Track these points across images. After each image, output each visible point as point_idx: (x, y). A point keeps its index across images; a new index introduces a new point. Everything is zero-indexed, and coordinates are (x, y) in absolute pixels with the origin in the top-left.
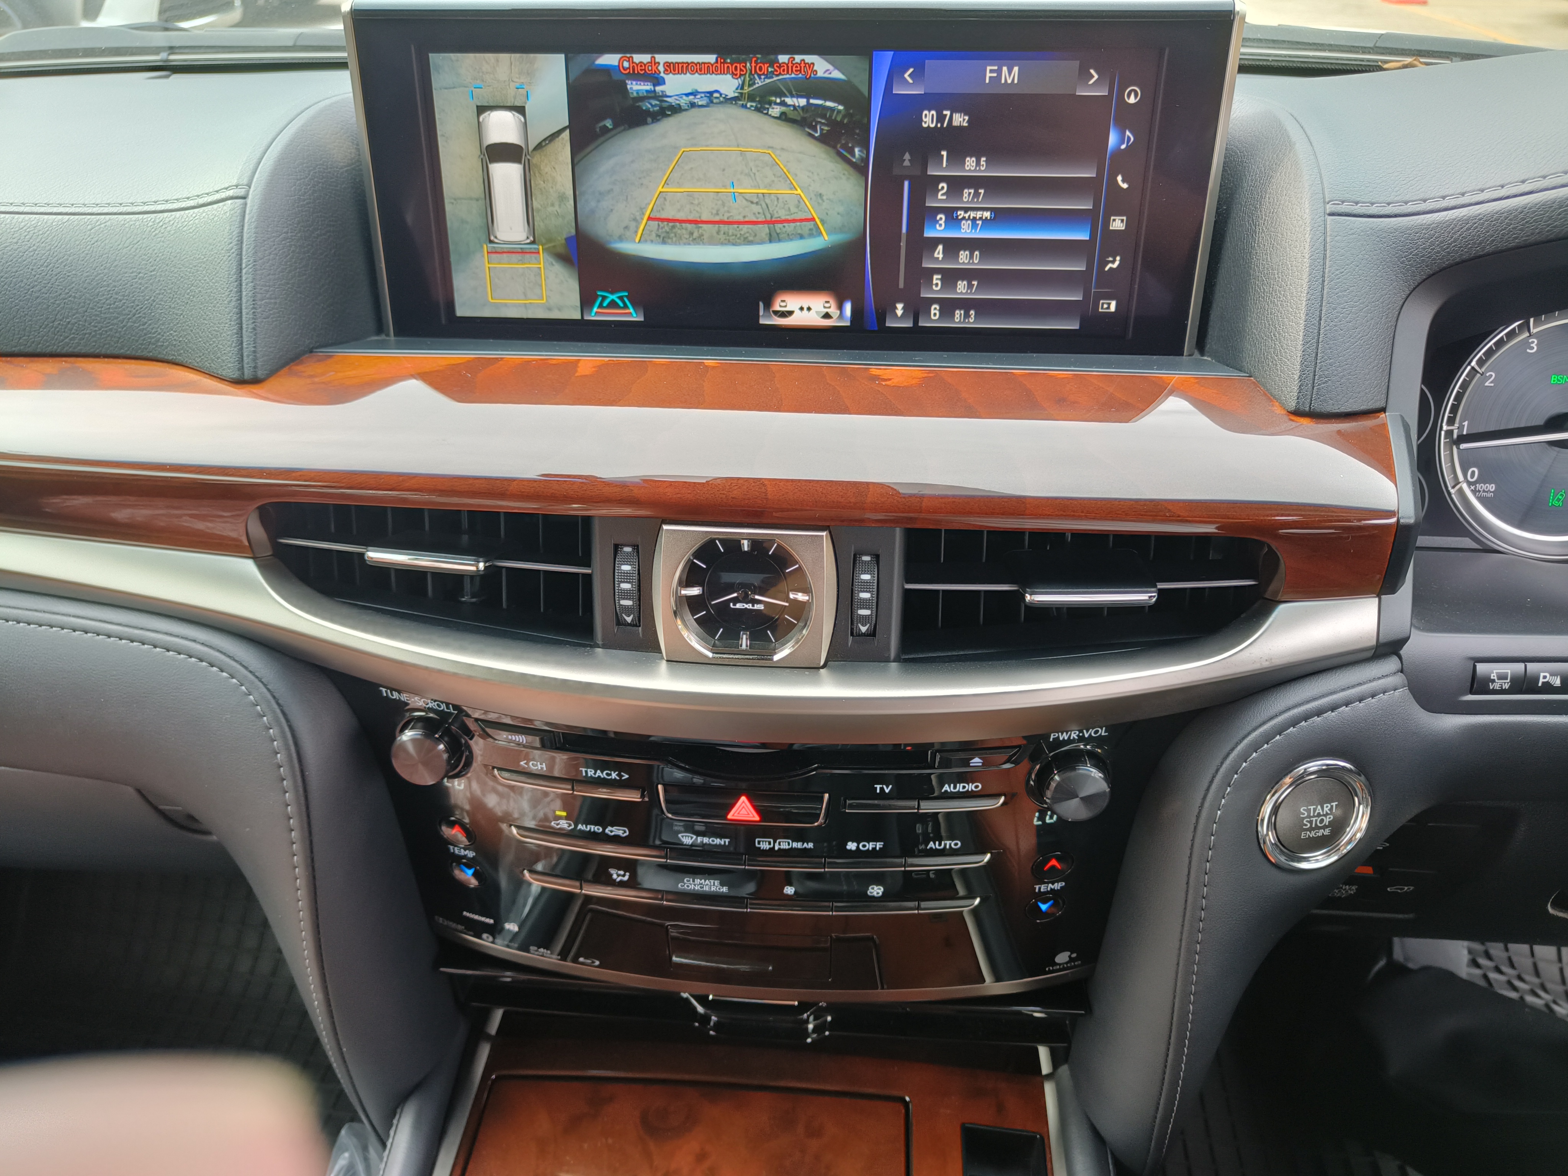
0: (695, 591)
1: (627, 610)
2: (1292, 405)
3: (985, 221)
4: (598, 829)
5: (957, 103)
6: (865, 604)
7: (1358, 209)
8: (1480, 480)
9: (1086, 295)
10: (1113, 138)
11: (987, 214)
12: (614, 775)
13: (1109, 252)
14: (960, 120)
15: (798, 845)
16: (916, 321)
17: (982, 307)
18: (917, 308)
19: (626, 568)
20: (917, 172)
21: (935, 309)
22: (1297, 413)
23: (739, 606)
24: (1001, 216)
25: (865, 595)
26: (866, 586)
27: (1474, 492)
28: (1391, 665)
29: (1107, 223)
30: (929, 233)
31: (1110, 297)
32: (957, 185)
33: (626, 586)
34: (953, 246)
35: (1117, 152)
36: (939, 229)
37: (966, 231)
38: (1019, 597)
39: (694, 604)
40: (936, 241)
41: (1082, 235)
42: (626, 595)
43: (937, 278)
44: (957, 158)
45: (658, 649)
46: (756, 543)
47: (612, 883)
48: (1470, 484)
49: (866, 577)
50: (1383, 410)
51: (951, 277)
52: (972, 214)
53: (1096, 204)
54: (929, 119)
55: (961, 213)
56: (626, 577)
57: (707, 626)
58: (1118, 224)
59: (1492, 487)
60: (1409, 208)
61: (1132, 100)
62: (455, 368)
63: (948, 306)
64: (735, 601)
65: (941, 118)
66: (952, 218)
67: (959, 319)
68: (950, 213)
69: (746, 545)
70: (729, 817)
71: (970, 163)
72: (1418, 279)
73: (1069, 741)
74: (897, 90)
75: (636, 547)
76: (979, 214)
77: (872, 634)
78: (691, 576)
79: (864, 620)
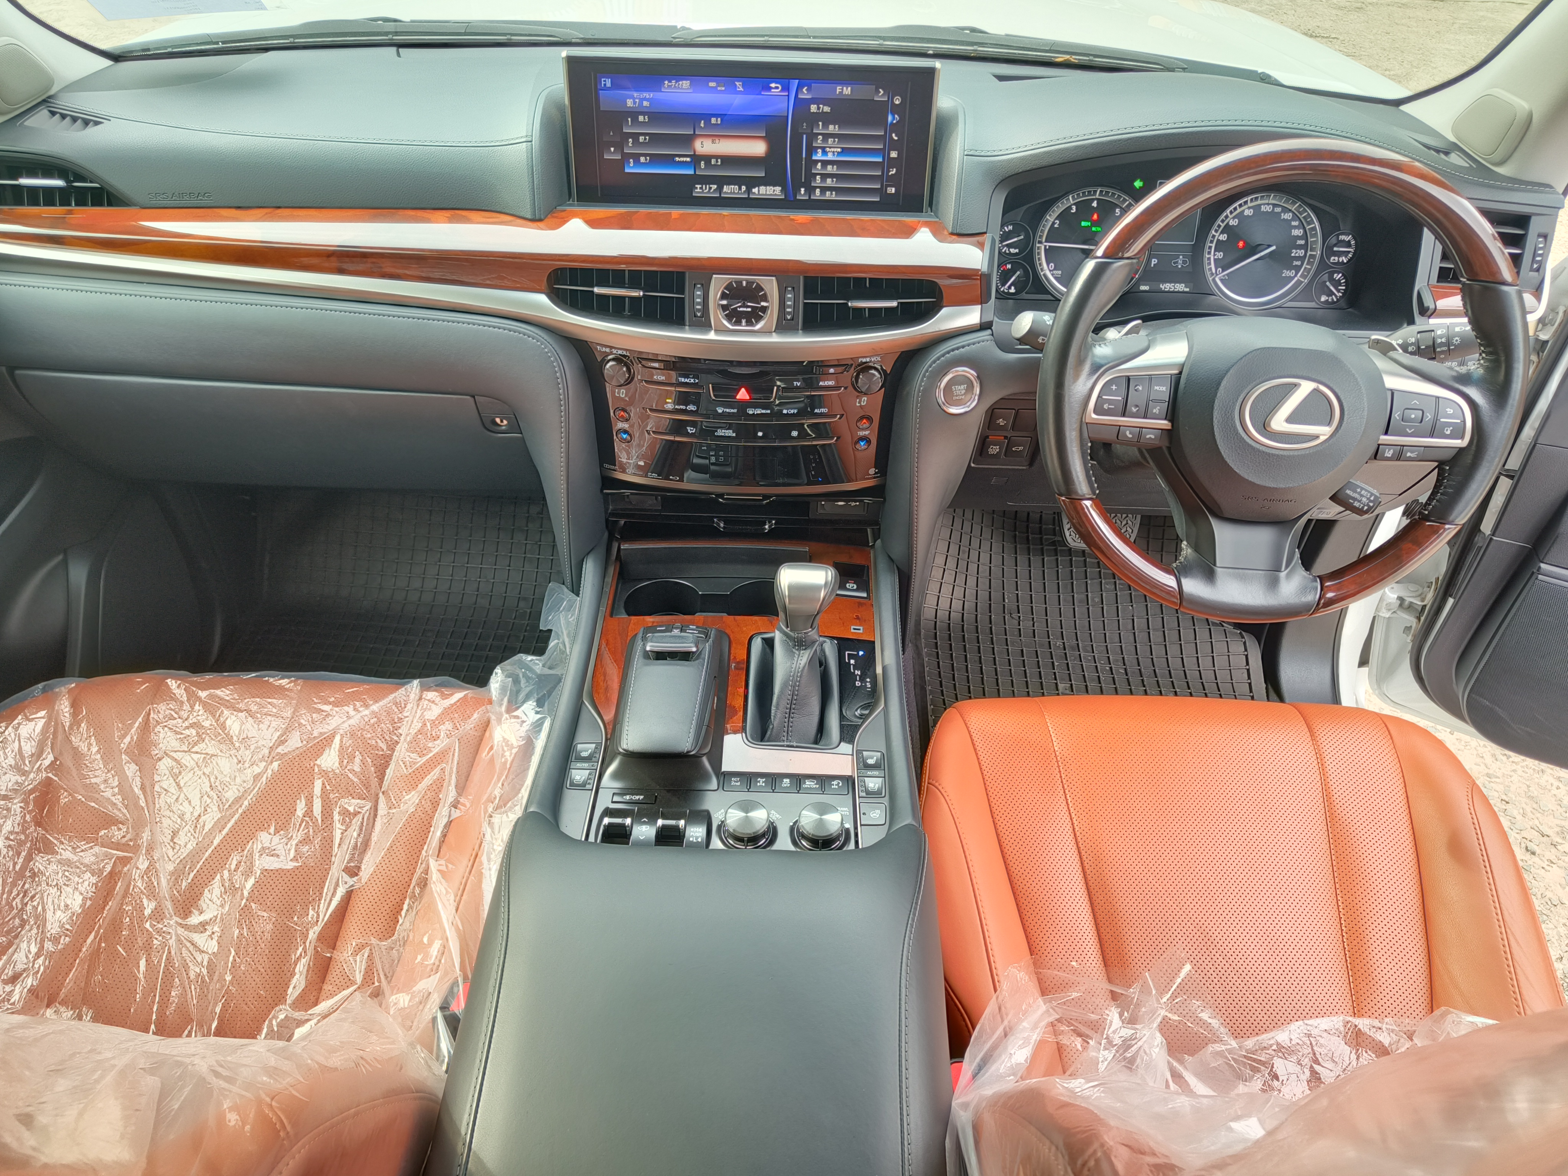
0: (724, 302)
1: (699, 310)
2: (950, 230)
3: (838, 153)
4: (683, 407)
5: (825, 102)
6: (789, 307)
7: (977, 153)
8: (1055, 269)
9: (882, 185)
10: (890, 118)
11: (839, 150)
12: (692, 381)
13: (890, 167)
14: (827, 109)
15: (764, 411)
16: (810, 197)
17: (838, 190)
18: (810, 190)
19: (699, 293)
20: (809, 131)
21: (818, 191)
22: (952, 234)
23: (741, 309)
24: (844, 151)
25: (789, 303)
26: (789, 299)
27: (1052, 275)
28: (989, 332)
29: (889, 154)
30: (814, 158)
31: (891, 186)
32: (826, 137)
33: (698, 300)
34: (825, 163)
35: (892, 123)
36: (819, 156)
37: (830, 157)
38: (847, 304)
39: (724, 308)
40: (818, 161)
41: (879, 159)
42: (698, 304)
43: (818, 177)
44: (825, 126)
45: (711, 326)
46: (750, 283)
47: (688, 435)
48: (1050, 271)
49: (789, 296)
50: (985, 233)
51: (824, 176)
52: (832, 150)
53: (885, 146)
54: (813, 108)
55: (828, 149)
56: (699, 296)
57: (729, 318)
58: (894, 154)
59: (1060, 272)
60: (989, 154)
61: (897, 102)
62: (621, 215)
63: (824, 190)
64: (740, 307)
65: (819, 108)
66: (825, 152)
67: (829, 196)
68: (823, 149)
69: (744, 283)
70: (738, 397)
71: (831, 127)
72: (998, 181)
73: (866, 362)
74: (800, 96)
75: (702, 285)
76: (835, 150)
77: (792, 319)
78: (724, 296)
79: (789, 313)
